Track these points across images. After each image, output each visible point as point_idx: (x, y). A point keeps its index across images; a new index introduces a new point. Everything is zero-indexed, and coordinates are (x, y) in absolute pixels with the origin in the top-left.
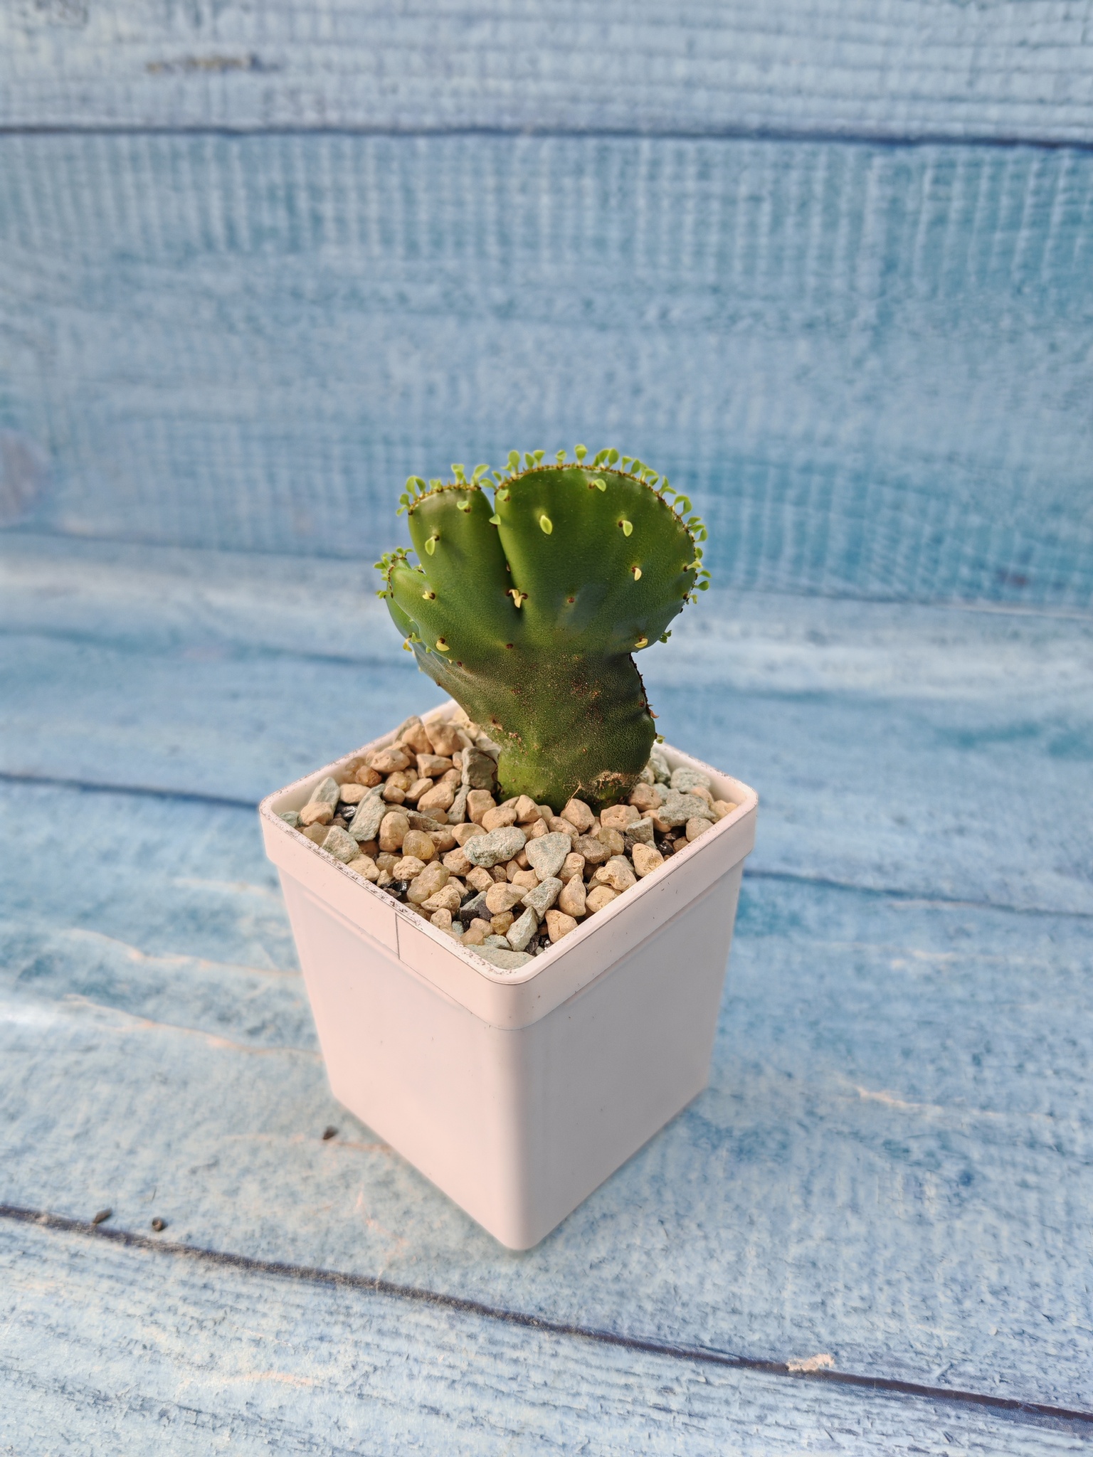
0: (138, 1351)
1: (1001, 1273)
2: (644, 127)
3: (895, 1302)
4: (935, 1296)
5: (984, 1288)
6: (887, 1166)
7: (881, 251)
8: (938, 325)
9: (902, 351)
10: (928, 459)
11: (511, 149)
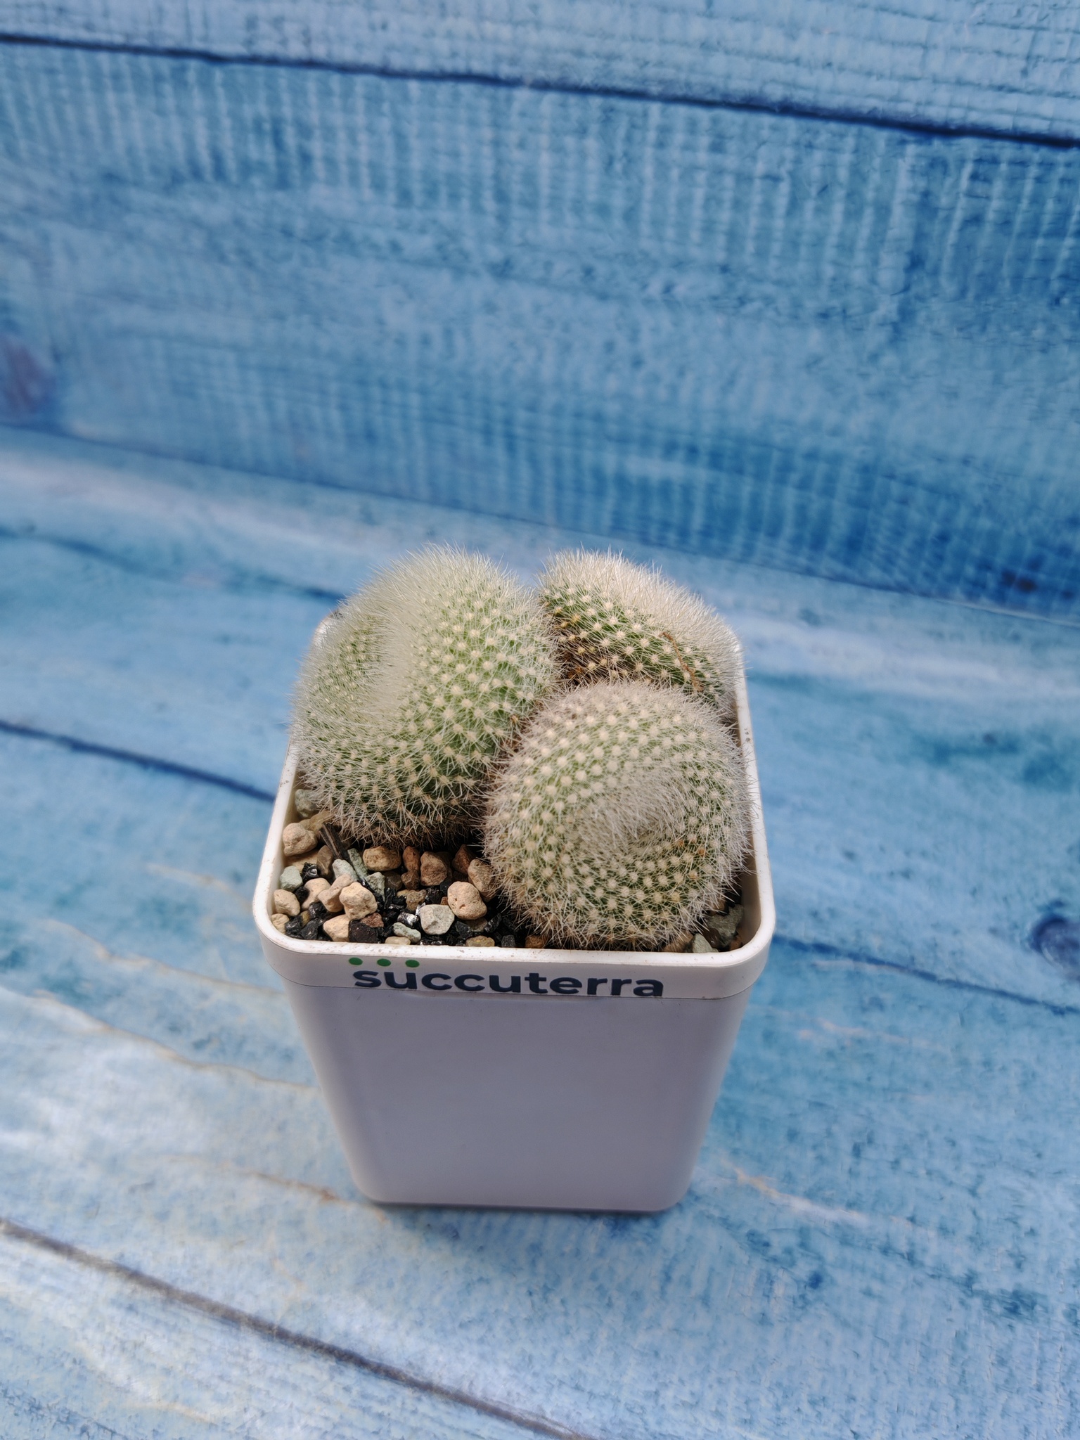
0: (68, 1365)
1: (824, 1382)
2: (655, 89)
3: (720, 1401)
4: (758, 1400)
5: (804, 1397)
6: (745, 1258)
7: (908, 245)
8: (964, 327)
9: (922, 351)
10: (941, 459)
11: (509, 100)
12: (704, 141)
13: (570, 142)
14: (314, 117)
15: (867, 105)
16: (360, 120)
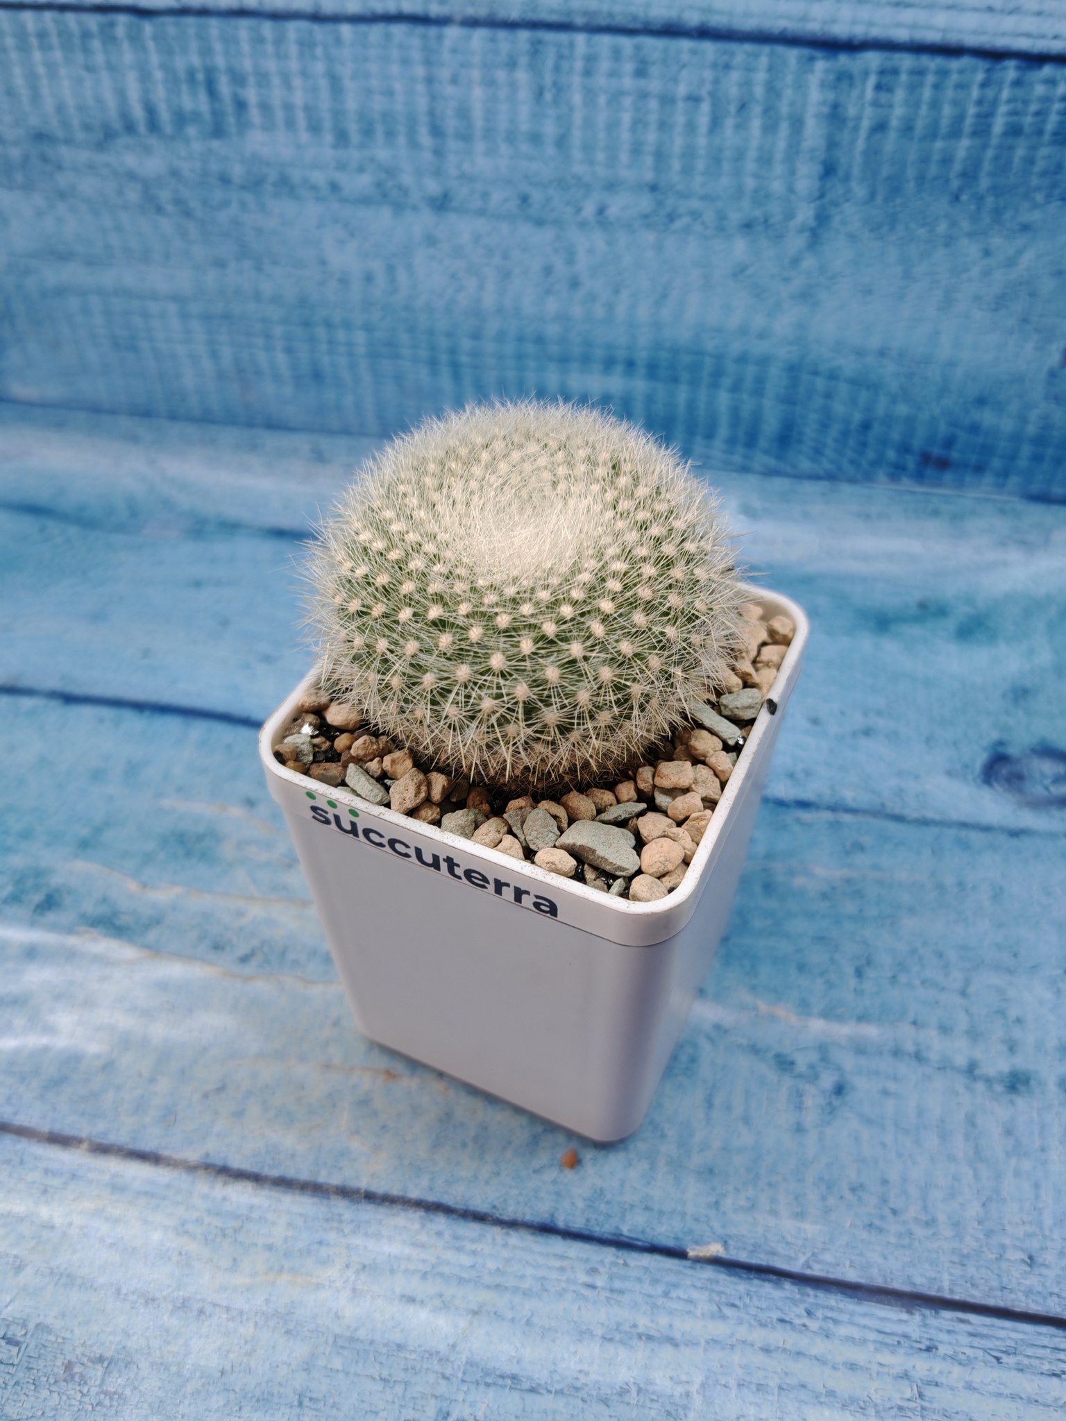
0: (175, 1255)
1: (859, 1171)
2: (579, 20)
3: (773, 1201)
4: (806, 1194)
5: (845, 1186)
6: (775, 1078)
7: (821, 155)
8: (875, 228)
9: (838, 252)
10: (860, 353)
11: (440, 38)
12: (629, 67)
13: (501, 75)
14: (247, 65)
15: (779, 25)
16: (294, 65)
